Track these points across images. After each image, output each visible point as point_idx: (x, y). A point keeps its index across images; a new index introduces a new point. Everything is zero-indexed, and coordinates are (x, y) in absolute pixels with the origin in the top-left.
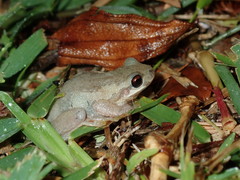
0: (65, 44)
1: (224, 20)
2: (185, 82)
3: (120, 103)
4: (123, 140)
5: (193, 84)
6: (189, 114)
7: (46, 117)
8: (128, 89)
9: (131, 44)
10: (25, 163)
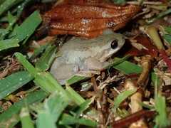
0: (54, 20)
1: (157, 5)
2: (139, 46)
3: (102, 60)
4: (105, 85)
5: (145, 48)
6: (148, 67)
7: (49, 70)
8: (108, 50)
9: (101, 21)
10: (51, 100)
